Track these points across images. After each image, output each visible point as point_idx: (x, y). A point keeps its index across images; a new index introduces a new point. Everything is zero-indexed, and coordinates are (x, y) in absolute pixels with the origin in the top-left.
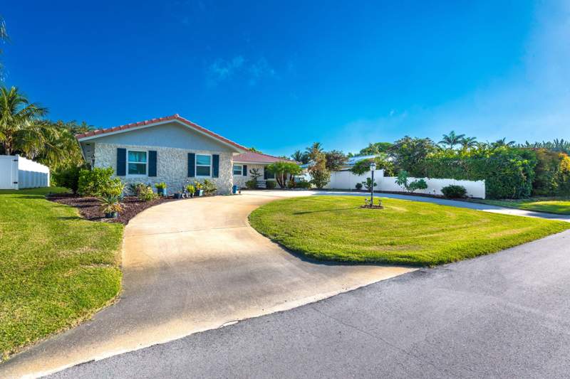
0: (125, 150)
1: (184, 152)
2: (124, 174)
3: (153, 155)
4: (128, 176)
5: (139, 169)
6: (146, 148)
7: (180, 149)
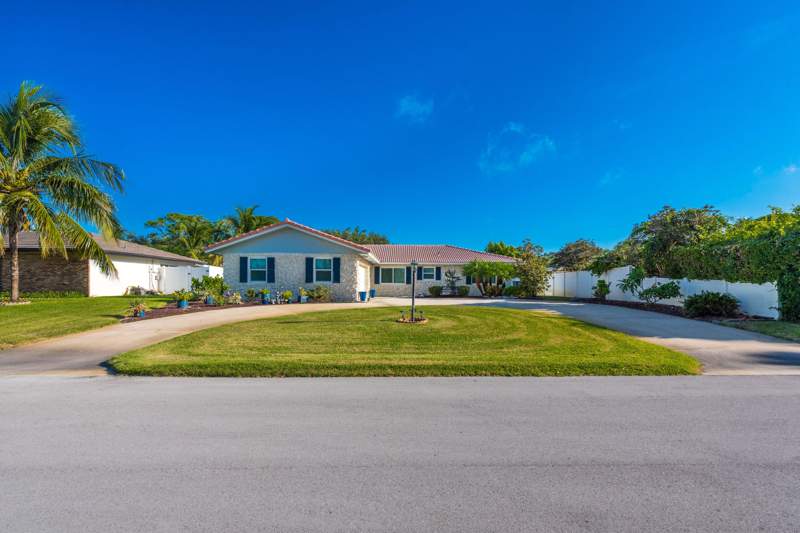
0: (246, 258)
1: (301, 258)
2: (246, 281)
3: (271, 261)
4: (250, 282)
5: (258, 276)
6: (264, 256)
7: (297, 254)
